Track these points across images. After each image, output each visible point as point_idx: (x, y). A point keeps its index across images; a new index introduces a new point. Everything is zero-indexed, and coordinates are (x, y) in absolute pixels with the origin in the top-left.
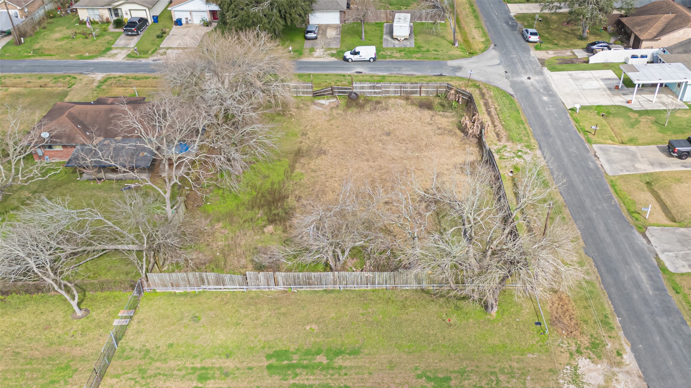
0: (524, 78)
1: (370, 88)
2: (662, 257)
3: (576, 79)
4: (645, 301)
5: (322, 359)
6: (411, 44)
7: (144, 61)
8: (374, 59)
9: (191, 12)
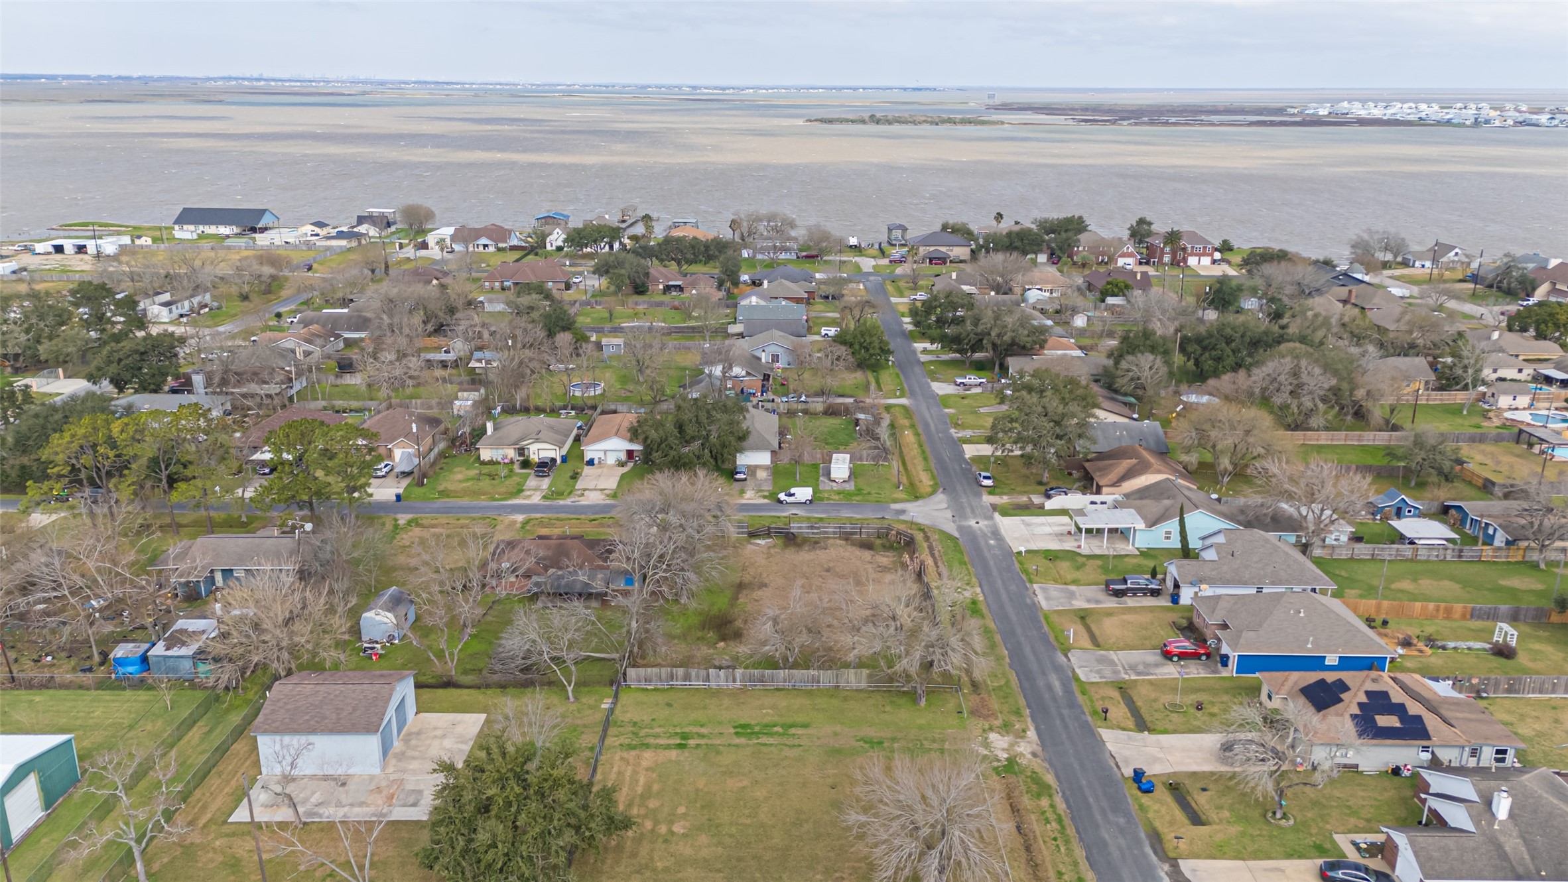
0: (972, 523)
1: (808, 528)
2: (1078, 671)
3: (1027, 525)
4: (1054, 699)
5: (778, 729)
6: (850, 487)
7: (561, 502)
8: (811, 501)
9: (605, 451)
